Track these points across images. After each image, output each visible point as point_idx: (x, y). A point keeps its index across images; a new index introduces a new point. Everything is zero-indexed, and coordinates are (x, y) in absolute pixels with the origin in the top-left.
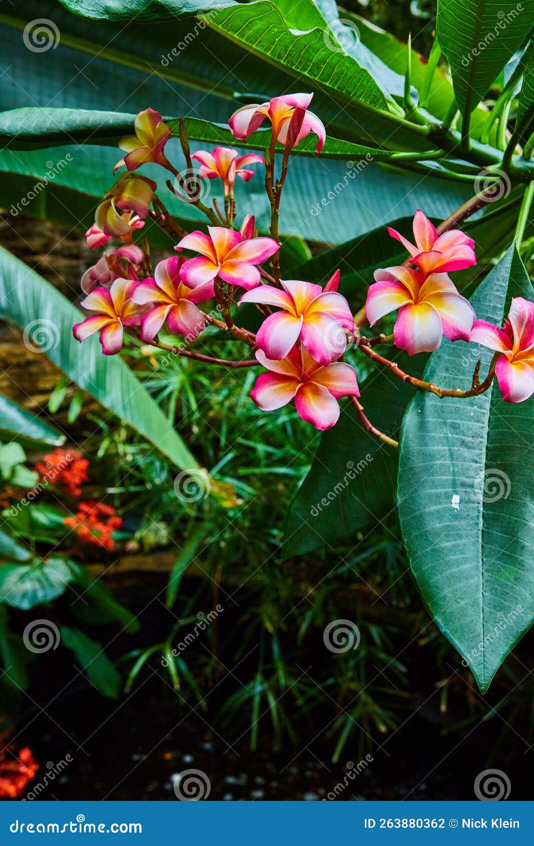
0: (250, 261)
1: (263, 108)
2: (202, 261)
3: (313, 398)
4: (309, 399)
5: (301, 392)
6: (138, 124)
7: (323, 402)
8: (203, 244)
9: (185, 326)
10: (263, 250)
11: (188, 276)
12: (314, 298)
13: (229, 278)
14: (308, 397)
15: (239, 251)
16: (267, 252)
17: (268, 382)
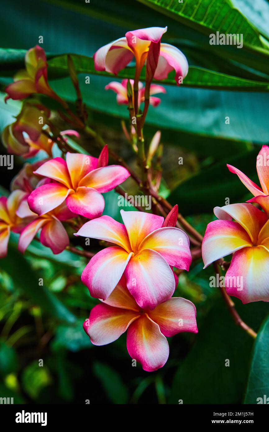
0: (99, 190)
1: (122, 42)
2: (54, 187)
3: (145, 334)
4: (142, 334)
5: (134, 326)
6: (28, 60)
7: (154, 340)
8: (60, 171)
9: (51, 241)
10: (113, 179)
11: (34, 203)
12: (150, 232)
13: (73, 207)
14: (141, 332)
15: (92, 178)
16: (116, 180)
17: (101, 315)
